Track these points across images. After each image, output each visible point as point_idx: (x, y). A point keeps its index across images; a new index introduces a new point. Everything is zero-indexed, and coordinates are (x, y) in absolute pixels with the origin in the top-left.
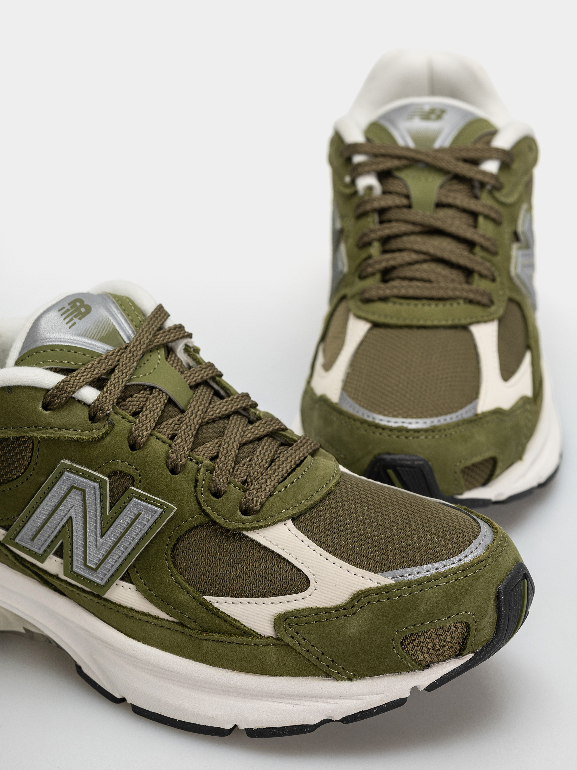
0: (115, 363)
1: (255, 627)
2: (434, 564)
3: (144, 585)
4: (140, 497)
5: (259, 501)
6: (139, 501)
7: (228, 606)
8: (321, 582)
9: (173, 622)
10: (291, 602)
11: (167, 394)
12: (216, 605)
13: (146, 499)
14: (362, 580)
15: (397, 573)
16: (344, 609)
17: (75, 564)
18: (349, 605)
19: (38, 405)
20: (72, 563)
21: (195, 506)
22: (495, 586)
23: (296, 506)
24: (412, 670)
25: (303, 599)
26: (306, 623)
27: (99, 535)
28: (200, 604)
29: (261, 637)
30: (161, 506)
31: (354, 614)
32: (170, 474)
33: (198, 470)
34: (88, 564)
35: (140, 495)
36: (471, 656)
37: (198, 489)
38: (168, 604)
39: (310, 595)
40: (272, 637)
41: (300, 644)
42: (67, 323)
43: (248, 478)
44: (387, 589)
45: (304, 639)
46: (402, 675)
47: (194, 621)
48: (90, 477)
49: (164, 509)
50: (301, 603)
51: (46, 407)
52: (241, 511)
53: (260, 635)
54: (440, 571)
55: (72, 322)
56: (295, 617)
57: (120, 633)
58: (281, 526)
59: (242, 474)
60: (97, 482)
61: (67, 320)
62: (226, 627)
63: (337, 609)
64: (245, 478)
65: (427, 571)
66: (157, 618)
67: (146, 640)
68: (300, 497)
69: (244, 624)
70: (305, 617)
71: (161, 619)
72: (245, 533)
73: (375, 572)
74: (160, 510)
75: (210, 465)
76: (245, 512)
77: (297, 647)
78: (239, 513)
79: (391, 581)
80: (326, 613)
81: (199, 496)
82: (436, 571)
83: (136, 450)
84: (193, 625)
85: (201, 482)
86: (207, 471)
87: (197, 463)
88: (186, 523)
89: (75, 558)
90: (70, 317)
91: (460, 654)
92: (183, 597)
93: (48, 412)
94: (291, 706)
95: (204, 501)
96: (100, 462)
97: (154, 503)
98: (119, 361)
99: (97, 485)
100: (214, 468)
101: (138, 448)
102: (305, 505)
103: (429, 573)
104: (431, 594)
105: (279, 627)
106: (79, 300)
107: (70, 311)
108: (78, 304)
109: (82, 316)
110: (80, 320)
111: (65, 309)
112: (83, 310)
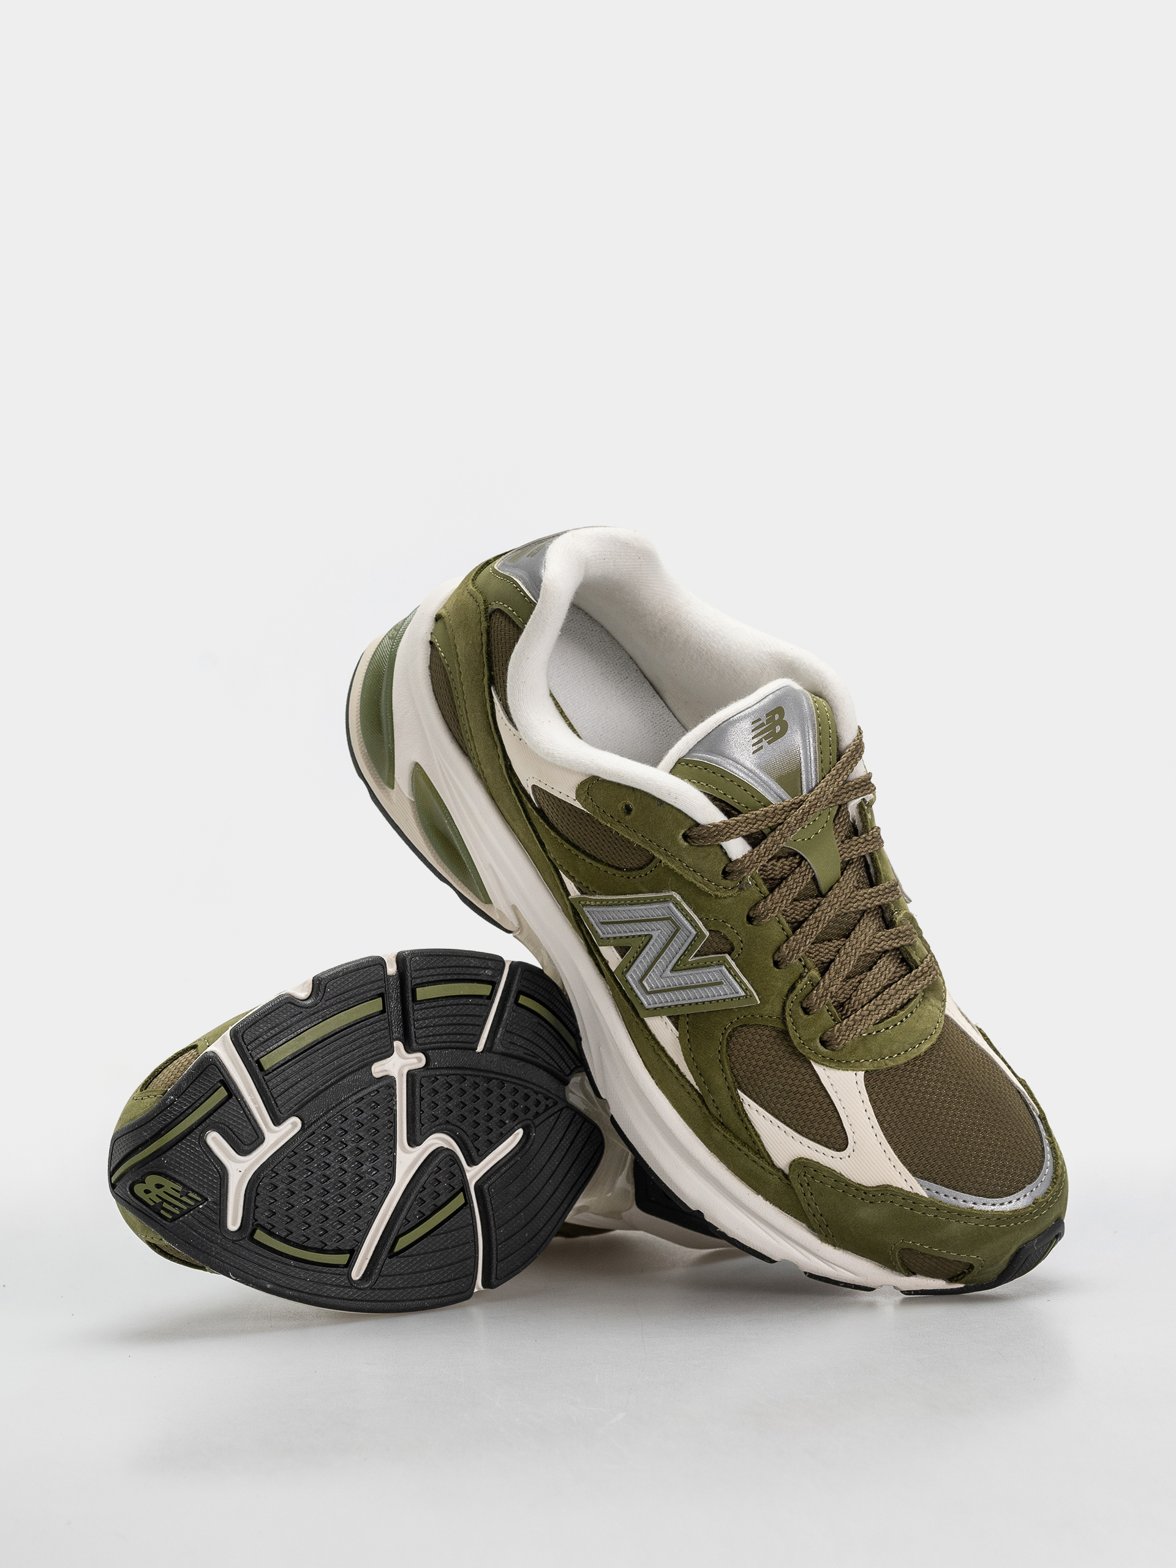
0: (780, 821)
1: (771, 1151)
2: (975, 1197)
3: (687, 1040)
4: (730, 969)
5: (843, 1042)
6: (727, 972)
7: (758, 1116)
8: (857, 1154)
9: (696, 1090)
10: (819, 1153)
11: (813, 872)
12: (746, 1107)
13: (735, 975)
14: (898, 1176)
15: (935, 1187)
16: (865, 1193)
17: (631, 972)
18: (871, 1193)
19: (679, 833)
20: (628, 969)
21: (778, 1009)
22: (1020, 1243)
23: (877, 1060)
24: (896, 1271)
25: (832, 1157)
26: (821, 1182)
27: (670, 967)
28: (731, 1097)
29: (773, 1165)
30: (746, 990)
31: (872, 1202)
32: (772, 964)
33: (801, 977)
34: (645, 983)
35: (731, 967)
36: (962, 1286)
37: (791, 996)
38: (700, 1074)
39: (841, 1159)
40: (783, 1171)
41: (805, 1195)
42: (753, 745)
43: (846, 1003)
44: (915, 1199)
45: (812, 1194)
46: (885, 1271)
47: (717, 1107)
48: (691, 921)
49: (747, 995)
50: (828, 1160)
51: (685, 837)
52: (820, 1038)
53: (772, 1161)
54: (976, 1207)
55: (760, 745)
56: (815, 1171)
57: (639, 1056)
58: (851, 1074)
59: (843, 995)
60: (696, 930)
61: (756, 740)
62: (744, 1135)
63: (859, 1188)
64: (844, 1000)
65: (964, 1201)
66: (684, 1077)
67: (660, 1083)
68: (886, 1051)
69: (764, 1142)
70: (824, 1176)
71: (686, 1079)
72: (813, 1063)
73: (914, 1174)
74: (743, 994)
75: (817, 978)
76: (823, 1043)
77: (801, 1197)
78: (818, 1041)
79: (923, 1193)
80: (846, 1185)
81: (789, 1003)
82: (973, 1205)
83: (752, 924)
84: (713, 1110)
85: (798, 990)
86: (810, 981)
87: (804, 966)
88: (760, 1018)
89: (634, 967)
90: (760, 737)
91: (951, 1280)
92: (719, 1080)
93: (686, 844)
94: (764, 1234)
95: (790, 1010)
96: (710, 916)
97: (741, 983)
98: (785, 819)
99: (694, 932)
100: (819, 983)
101: (755, 923)
102: (886, 1065)
103: (964, 1203)
104: (955, 1227)
105: (794, 1170)
106: (780, 710)
107: (764, 727)
108: (777, 717)
109: (774, 737)
110: (769, 743)
111: (761, 722)
112: (778, 729)
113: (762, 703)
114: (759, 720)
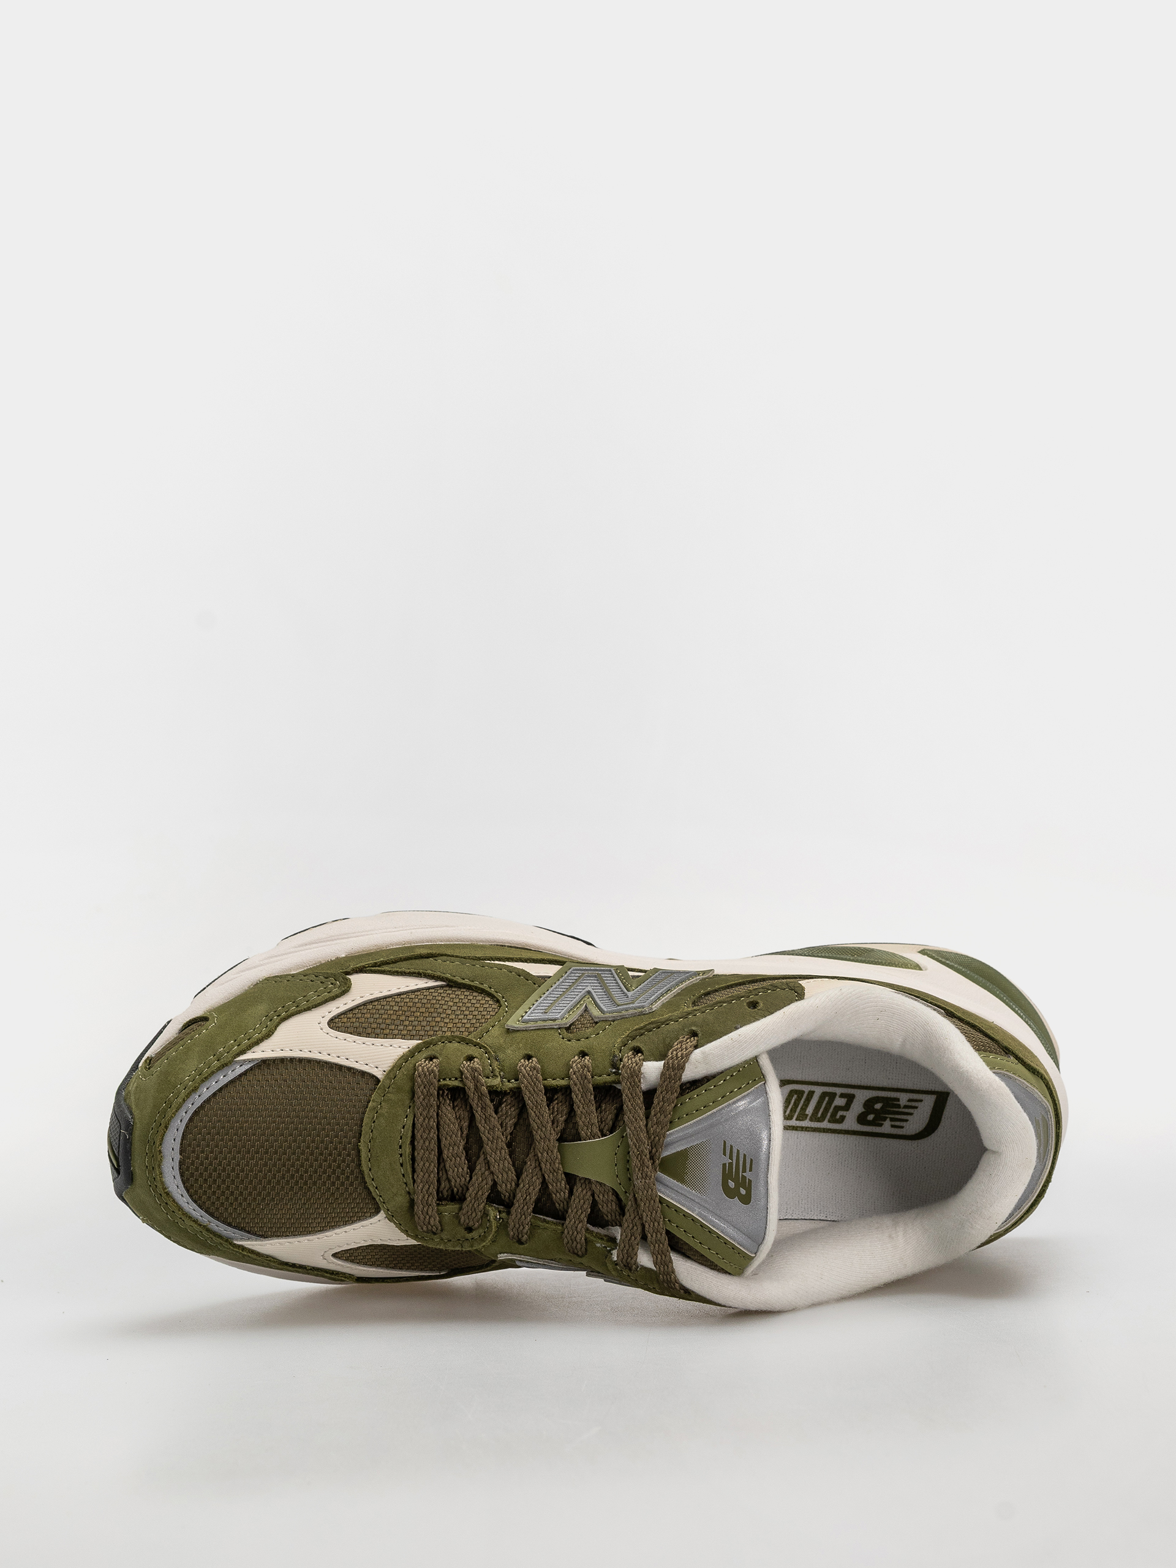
42: (731, 1145)
55: (728, 1153)
61: (734, 1152)
90: (735, 1158)
106: (746, 1200)
107: (741, 1170)
108: (743, 1191)
109: (727, 1174)
110: (724, 1165)
111: (748, 1170)
112: (732, 1184)
113: (762, 1182)
114: (751, 1170)
